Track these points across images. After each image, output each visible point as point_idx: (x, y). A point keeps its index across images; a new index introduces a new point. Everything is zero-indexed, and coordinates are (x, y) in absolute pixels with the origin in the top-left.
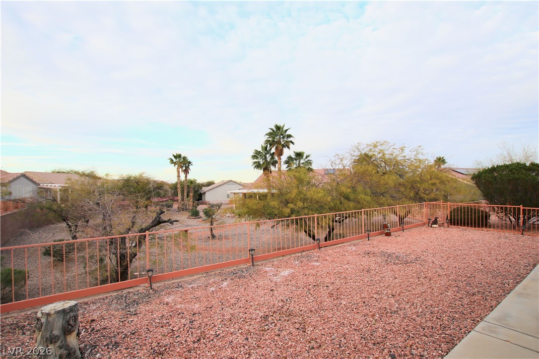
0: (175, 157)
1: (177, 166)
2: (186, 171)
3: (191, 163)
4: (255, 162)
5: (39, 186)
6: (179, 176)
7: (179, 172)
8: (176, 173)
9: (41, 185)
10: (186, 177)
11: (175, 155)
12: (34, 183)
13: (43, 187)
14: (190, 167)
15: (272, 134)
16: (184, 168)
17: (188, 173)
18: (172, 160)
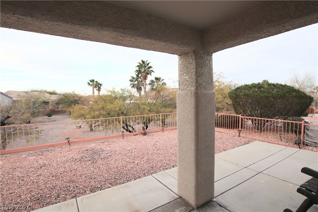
0: (91, 81)
1: (92, 86)
2: (99, 90)
3: (102, 85)
4: (131, 84)
5: (12, 99)
6: (94, 93)
7: (93, 91)
8: (92, 91)
9: (13, 98)
10: (99, 93)
11: (91, 80)
12: (9, 97)
13: (15, 100)
14: (101, 87)
15: (140, 66)
16: (98, 88)
17: (100, 91)
18: (89, 84)
